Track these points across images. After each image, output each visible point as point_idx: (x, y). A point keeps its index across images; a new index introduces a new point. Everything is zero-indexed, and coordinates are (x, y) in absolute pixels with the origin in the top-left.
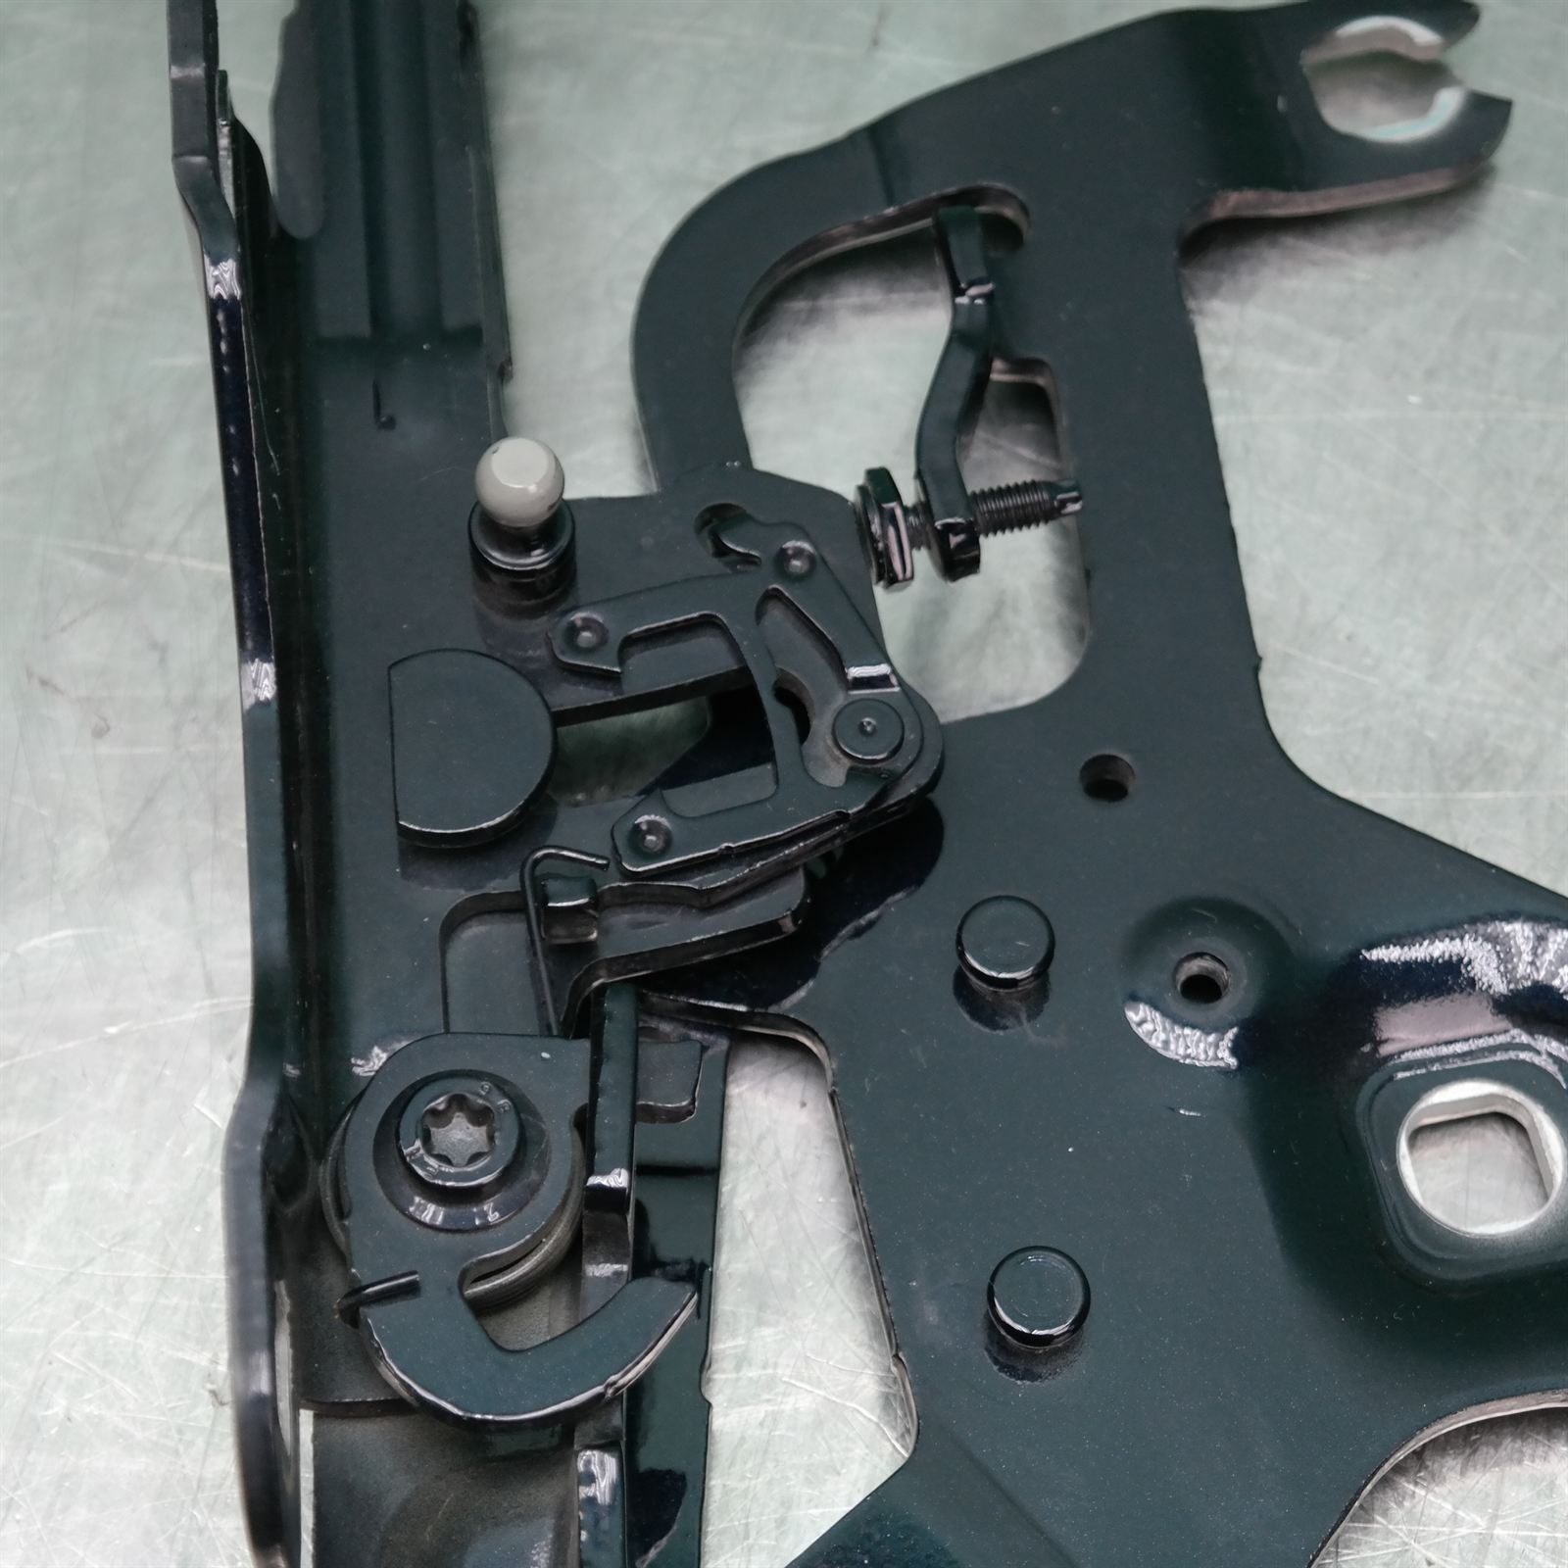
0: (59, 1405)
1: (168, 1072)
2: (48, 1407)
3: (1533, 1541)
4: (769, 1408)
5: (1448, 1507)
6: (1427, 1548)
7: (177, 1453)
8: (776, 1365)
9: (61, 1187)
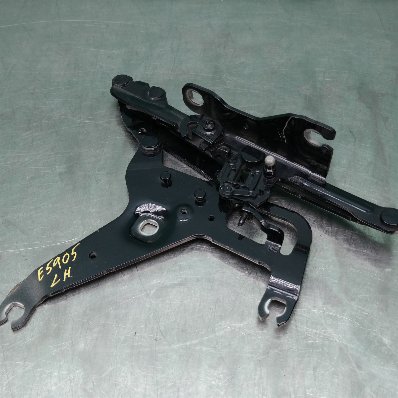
0: (136, 344)
1: (142, 302)
2: (135, 344)
3: (322, 332)
4: (225, 331)
5: (311, 329)
6: (309, 335)
7: (152, 347)
8: (225, 326)
9: (131, 317)
